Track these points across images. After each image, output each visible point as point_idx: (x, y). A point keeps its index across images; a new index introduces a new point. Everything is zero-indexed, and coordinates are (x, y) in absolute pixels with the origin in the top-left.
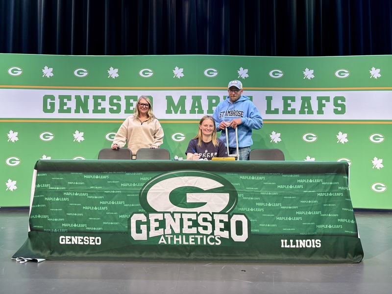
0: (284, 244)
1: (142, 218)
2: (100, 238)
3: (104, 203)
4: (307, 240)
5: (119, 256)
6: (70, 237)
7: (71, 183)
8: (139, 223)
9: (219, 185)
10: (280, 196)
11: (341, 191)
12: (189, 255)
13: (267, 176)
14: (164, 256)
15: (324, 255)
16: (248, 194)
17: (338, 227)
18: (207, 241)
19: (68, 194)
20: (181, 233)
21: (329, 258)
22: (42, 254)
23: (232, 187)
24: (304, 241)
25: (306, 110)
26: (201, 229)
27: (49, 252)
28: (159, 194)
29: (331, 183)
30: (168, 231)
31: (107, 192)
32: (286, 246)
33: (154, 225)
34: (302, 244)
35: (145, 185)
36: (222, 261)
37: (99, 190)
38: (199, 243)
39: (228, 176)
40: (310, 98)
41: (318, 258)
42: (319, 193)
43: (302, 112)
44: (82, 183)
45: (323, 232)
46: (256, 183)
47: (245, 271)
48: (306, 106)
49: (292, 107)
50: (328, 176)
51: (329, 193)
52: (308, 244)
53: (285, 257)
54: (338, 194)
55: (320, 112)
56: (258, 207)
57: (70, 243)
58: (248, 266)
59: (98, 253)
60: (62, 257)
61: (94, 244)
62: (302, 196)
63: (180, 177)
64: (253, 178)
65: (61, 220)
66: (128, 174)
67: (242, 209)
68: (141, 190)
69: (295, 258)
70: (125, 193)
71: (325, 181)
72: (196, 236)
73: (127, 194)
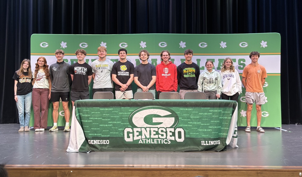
1: (130, 130)
2: (108, 141)
3: (110, 122)
4: (214, 141)
6: (93, 141)
7: (93, 113)
8: (128, 133)
9: (169, 113)
10: (200, 119)
12: (154, 149)
13: (194, 109)
16: (184, 118)
18: (163, 142)
19: (91, 118)
20: (150, 138)
23: (176, 114)
26: (160, 136)
28: (139, 118)
29: (226, 112)
30: (143, 137)
31: (112, 117)
32: (204, 144)
33: (136, 134)
34: (212, 143)
35: (131, 114)
37: (108, 116)
39: (174, 109)
42: (220, 117)
44: (99, 113)
46: (187, 112)
51: (225, 117)
52: (215, 143)
54: (230, 118)
56: (189, 124)
57: (93, 143)
59: (108, 148)
61: (105, 143)
62: (212, 119)
63: (149, 110)
64: (187, 109)
65: (88, 132)
66: (123, 108)
67: (181, 125)
68: (129, 116)
70: (121, 118)
71: (223, 111)
72: (158, 139)
73: (122, 118)
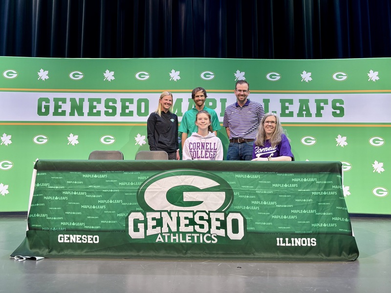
0: (280, 242)
1: (140, 216)
2: (97, 237)
3: (102, 202)
4: (303, 239)
5: (117, 254)
6: (68, 236)
7: (69, 182)
8: (136, 222)
9: (214, 184)
10: (275, 194)
11: (334, 190)
12: (186, 253)
13: (262, 175)
14: (161, 254)
15: (319, 253)
16: (243, 192)
17: (332, 225)
18: (203, 239)
19: (66, 193)
20: (178, 232)
21: (324, 256)
22: (41, 252)
23: (228, 185)
24: (300, 239)
25: (304, 113)
26: (197, 228)
27: (47, 250)
28: (157, 193)
29: (325, 182)
30: (165, 229)
31: (105, 191)
32: (282, 244)
33: (151, 223)
34: (298, 242)
35: (142, 184)
36: (218, 259)
37: (97, 189)
38: (196, 241)
39: (223, 175)
40: (308, 101)
41: (314, 256)
42: (313, 192)
43: (300, 114)
44: (80, 183)
45: (318, 230)
46: (252, 181)
47: (240, 268)
48: (304, 108)
49: (290, 110)
50: (322, 175)
51: (323, 191)
52: (304, 243)
53: (281, 256)
54: (332, 193)
55: (319, 114)
56: (253, 205)
57: (68, 241)
58: (244, 263)
59: (96, 251)
60: (61, 255)
61: (92, 242)
63: (177, 176)
64: (249, 176)
65: (60, 218)
66: (126, 173)
67: (238, 207)
68: (139, 189)
69: (291, 256)
70: (122, 192)
71: (319, 179)
72: (193, 235)
73: (124, 192)
